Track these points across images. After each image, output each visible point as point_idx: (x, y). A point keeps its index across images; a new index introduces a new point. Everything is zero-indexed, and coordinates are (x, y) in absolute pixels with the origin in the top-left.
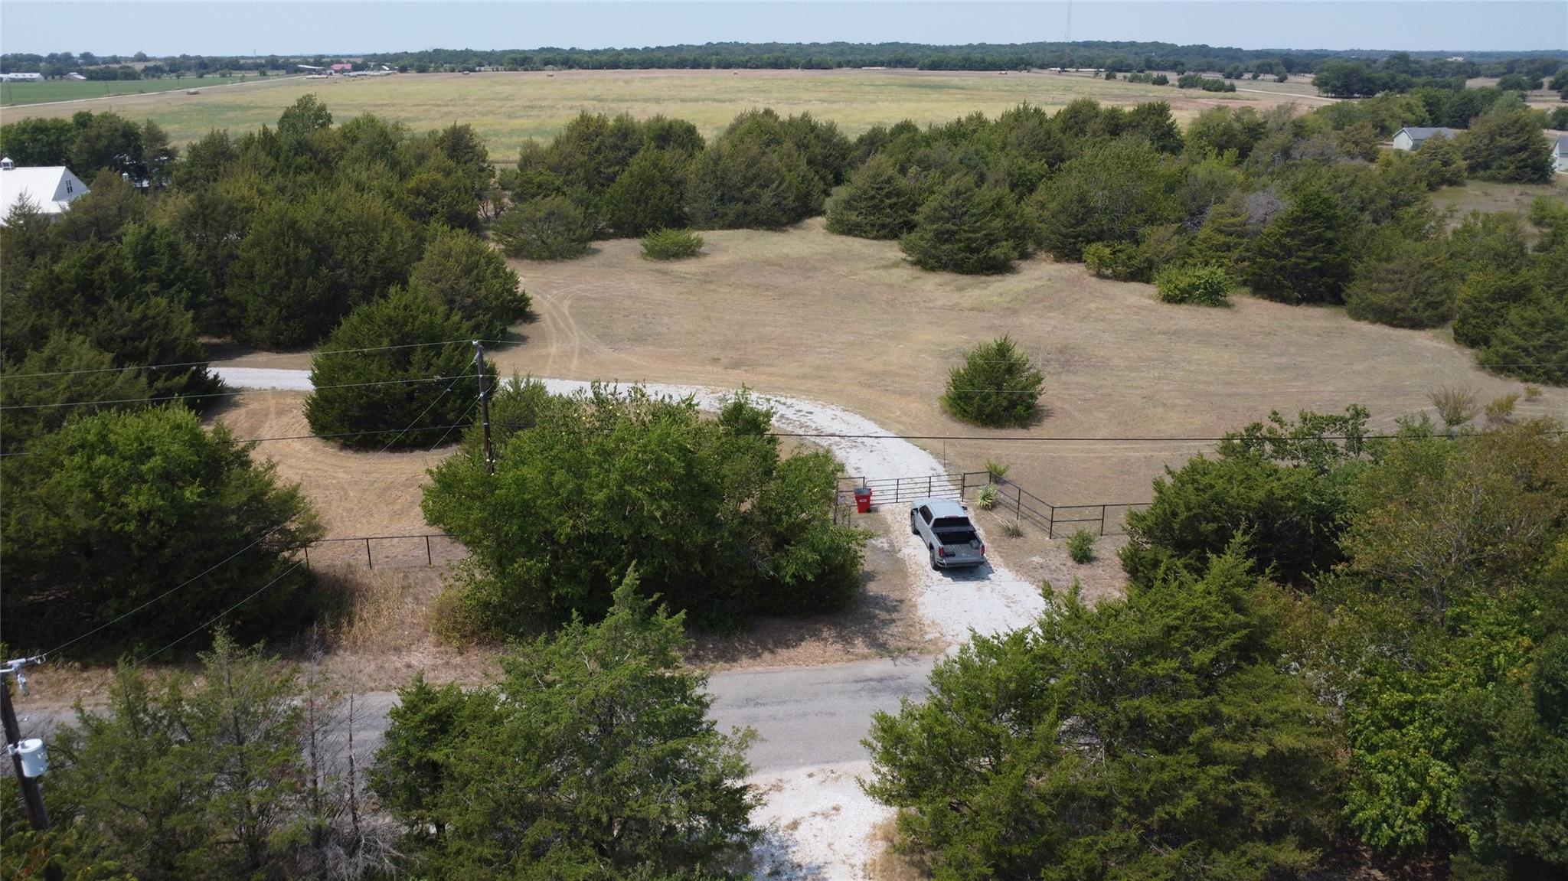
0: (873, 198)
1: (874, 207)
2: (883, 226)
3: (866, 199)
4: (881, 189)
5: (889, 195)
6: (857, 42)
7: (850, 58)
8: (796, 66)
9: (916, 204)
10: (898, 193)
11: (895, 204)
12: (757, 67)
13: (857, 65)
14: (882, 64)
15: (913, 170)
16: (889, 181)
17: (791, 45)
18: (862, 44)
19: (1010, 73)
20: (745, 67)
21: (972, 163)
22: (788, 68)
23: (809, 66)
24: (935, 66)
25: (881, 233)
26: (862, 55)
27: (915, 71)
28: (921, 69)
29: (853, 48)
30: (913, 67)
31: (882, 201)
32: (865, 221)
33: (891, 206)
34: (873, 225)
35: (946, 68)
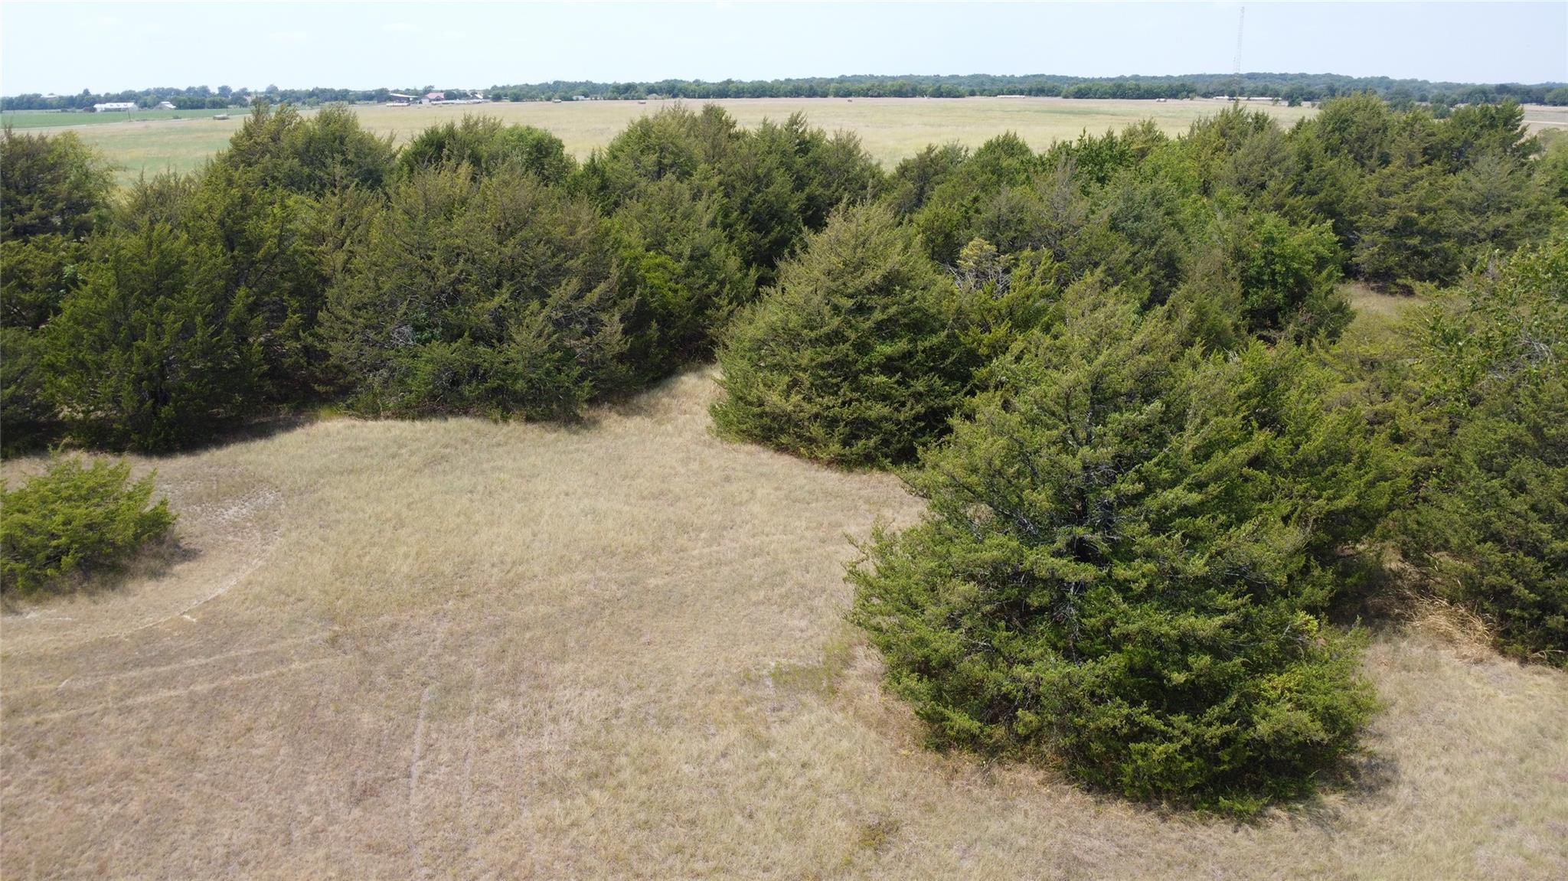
0: (835, 337)
1: (840, 366)
2: (860, 427)
3: (814, 343)
4: (861, 309)
5: (886, 330)
6: (999, 74)
7: (987, 88)
8: (922, 94)
9: (974, 359)
10: (919, 325)
11: (908, 355)
12: (879, 96)
13: (993, 94)
14: (1021, 93)
15: (974, 249)
16: (889, 285)
17: (927, 78)
18: (1004, 76)
19: (1170, 101)
20: (866, 95)
21: (1145, 229)
22: (914, 96)
23: (938, 93)
24: (1081, 94)
25: (860, 445)
27: (1059, 99)
28: (1066, 97)
29: (994, 80)
30: (1057, 96)
31: (862, 348)
32: (811, 409)
33: (889, 366)
34: (832, 423)
35: (1095, 97)
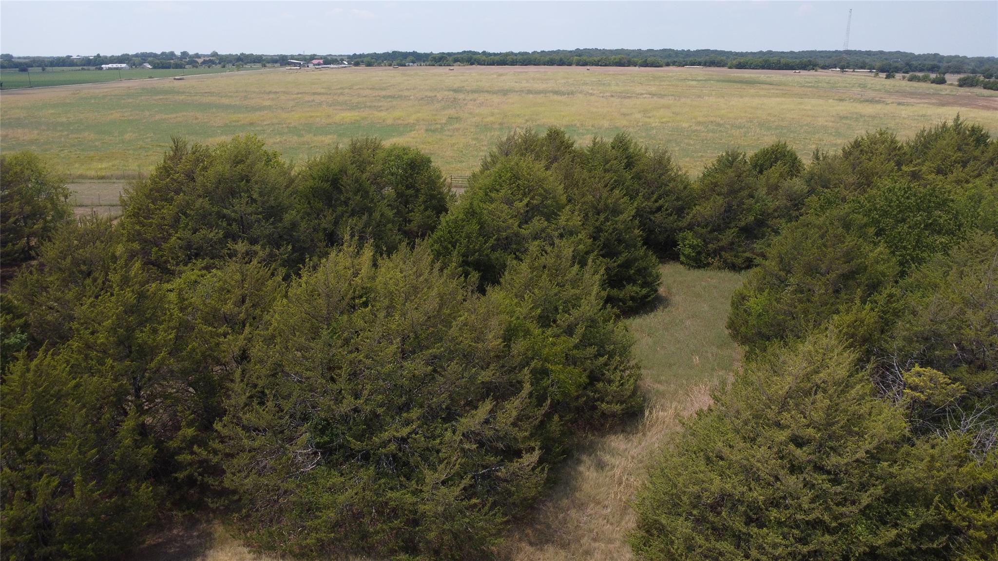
6: (680, 49)
7: (675, 60)
8: (635, 65)
12: (606, 65)
13: (681, 64)
14: (699, 64)
18: (683, 50)
22: (628, 66)
24: (741, 66)
26: (684, 58)
30: (724, 66)
35: (751, 68)
